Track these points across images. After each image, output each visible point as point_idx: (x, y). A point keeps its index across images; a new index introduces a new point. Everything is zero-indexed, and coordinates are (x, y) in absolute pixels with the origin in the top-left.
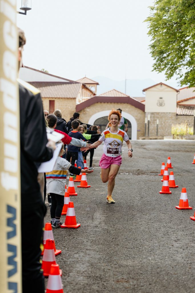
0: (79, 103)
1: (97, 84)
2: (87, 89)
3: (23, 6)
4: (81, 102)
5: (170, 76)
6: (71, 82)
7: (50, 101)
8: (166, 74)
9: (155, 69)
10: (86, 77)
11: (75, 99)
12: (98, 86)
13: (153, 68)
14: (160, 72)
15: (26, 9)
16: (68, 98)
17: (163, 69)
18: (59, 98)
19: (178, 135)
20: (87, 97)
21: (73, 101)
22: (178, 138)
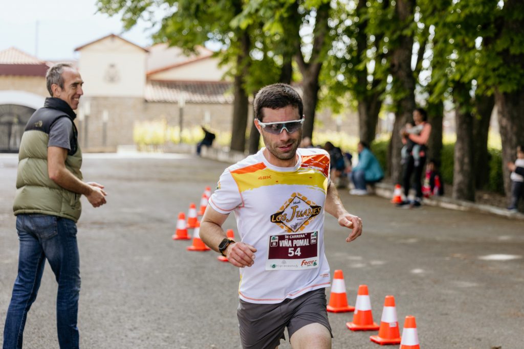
5: (131, 23)
8: (123, 20)
9: (100, 10)
13: (96, 8)
14: (111, 15)
17: (116, 11)
19: (147, 144)
22: (148, 151)
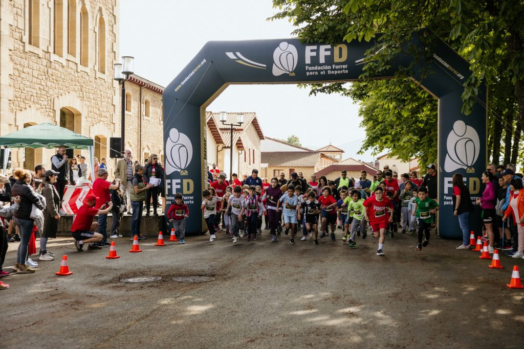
0: (317, 171)
1: (342, 152)
2: (327, 157)
3: (239, 122)
4: (321, 170)
6: (310, 153)
7: (290, 169)
10: (332, 144)
11: (313, 167)
12: (343, 153)
15: (241, 123)
16: (307, 167)
18: (298, 167)
20: (327, 165)
21: (312, 169)
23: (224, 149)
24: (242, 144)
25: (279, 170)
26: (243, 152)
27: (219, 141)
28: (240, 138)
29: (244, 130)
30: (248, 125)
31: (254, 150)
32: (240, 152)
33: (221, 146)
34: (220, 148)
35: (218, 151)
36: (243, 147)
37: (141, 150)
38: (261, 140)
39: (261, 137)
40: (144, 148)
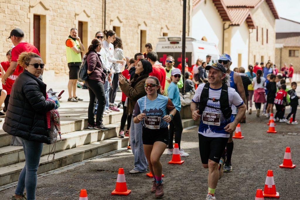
23: (231, 27)
24: (252, 22)
25: (294, 51)
26: (255, 30)
27: (226, 18)
28: (249, 15)
29: (255, 8)
30: (260, 3)
31: (267, 30)
32: (251, 30)
33: (227, 24)
34: (226, 26)
35: (224, 29)
36: (253, 25)
37: (108, 22)
38: (277, 20)
39: (275, 16)
40: (111, 21)
